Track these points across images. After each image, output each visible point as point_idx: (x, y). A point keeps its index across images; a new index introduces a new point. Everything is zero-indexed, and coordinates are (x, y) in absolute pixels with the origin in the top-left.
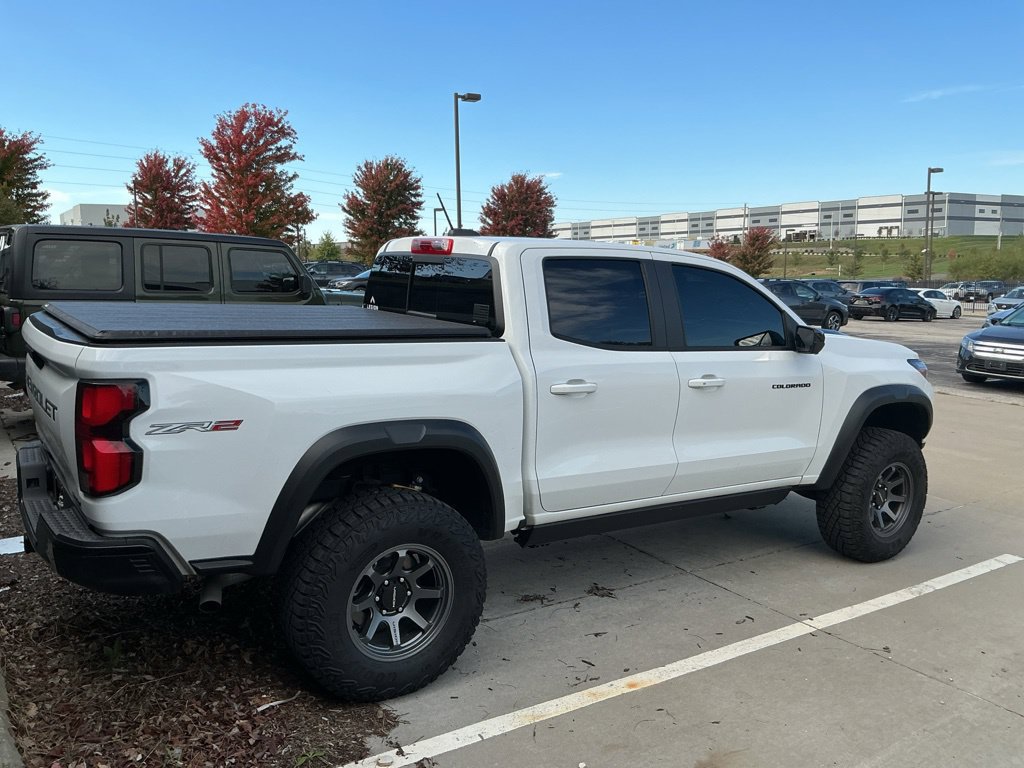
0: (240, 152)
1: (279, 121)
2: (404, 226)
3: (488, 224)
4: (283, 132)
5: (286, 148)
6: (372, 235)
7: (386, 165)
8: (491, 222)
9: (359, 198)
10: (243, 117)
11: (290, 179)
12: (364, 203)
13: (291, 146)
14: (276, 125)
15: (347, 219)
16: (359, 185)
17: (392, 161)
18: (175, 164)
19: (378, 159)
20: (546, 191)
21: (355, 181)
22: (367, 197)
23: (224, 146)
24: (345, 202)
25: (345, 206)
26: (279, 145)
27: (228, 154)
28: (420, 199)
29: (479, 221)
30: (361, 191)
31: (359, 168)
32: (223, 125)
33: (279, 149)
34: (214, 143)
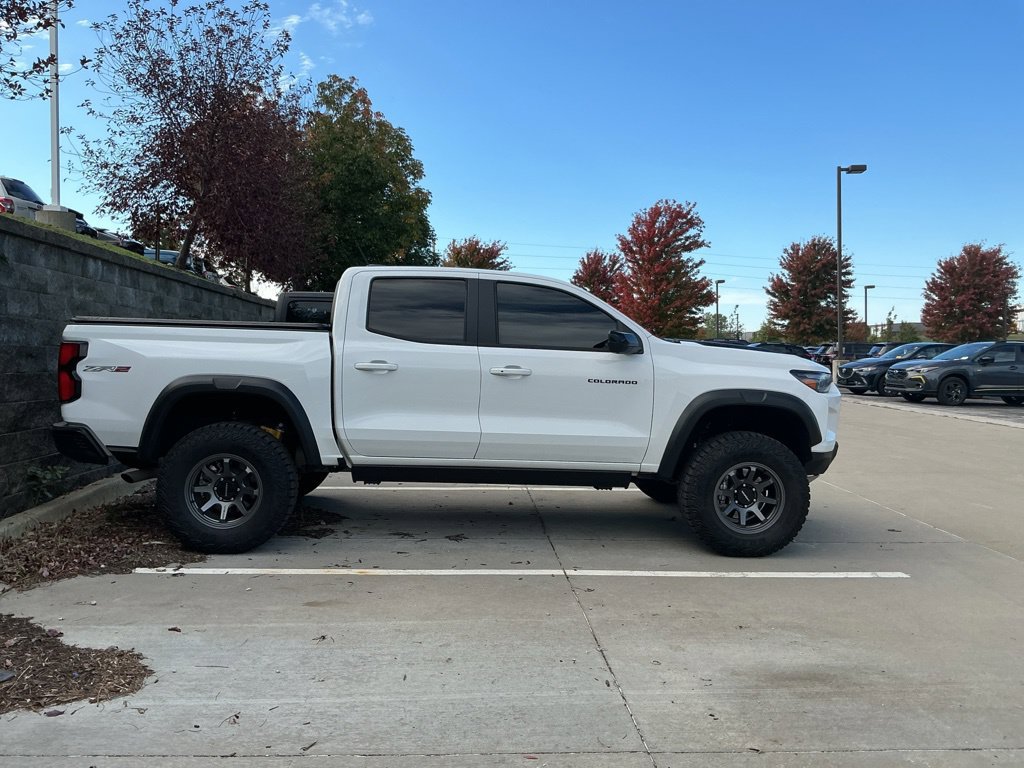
0: (652, 244)
1: (688, 213)
2: (832, 306)
3: (934, 300)
4: (691, 223)
5: (694, 236)
6: (795, 316)
7: (814, 245)
8: (936, 298)
9: (784, 281)
10: (656, 213)
11: (697, 266)
12: (789, 285)
13: (699, 235)
14: (685, 216)
15: (771, 301)
16: (785, 268)
17: (819, 241)
18: (610, 260)
19: (804, 241)
20: (1007, 260)
21: (781, 264)
22: (793, 280)
23: (639, 240)
24: (769, 285)
25: (770, 289)
26: (687, 234)
27: (641, 247)
28: (850, 277)
29: (923, 297)
30: (786, 272)
31: (786, 251)
32: (639, 221)
33: (687, 238)
34: (629, 238)
